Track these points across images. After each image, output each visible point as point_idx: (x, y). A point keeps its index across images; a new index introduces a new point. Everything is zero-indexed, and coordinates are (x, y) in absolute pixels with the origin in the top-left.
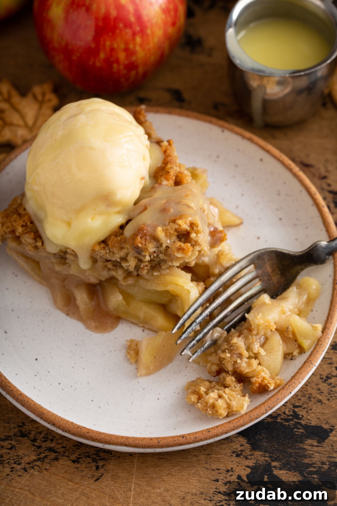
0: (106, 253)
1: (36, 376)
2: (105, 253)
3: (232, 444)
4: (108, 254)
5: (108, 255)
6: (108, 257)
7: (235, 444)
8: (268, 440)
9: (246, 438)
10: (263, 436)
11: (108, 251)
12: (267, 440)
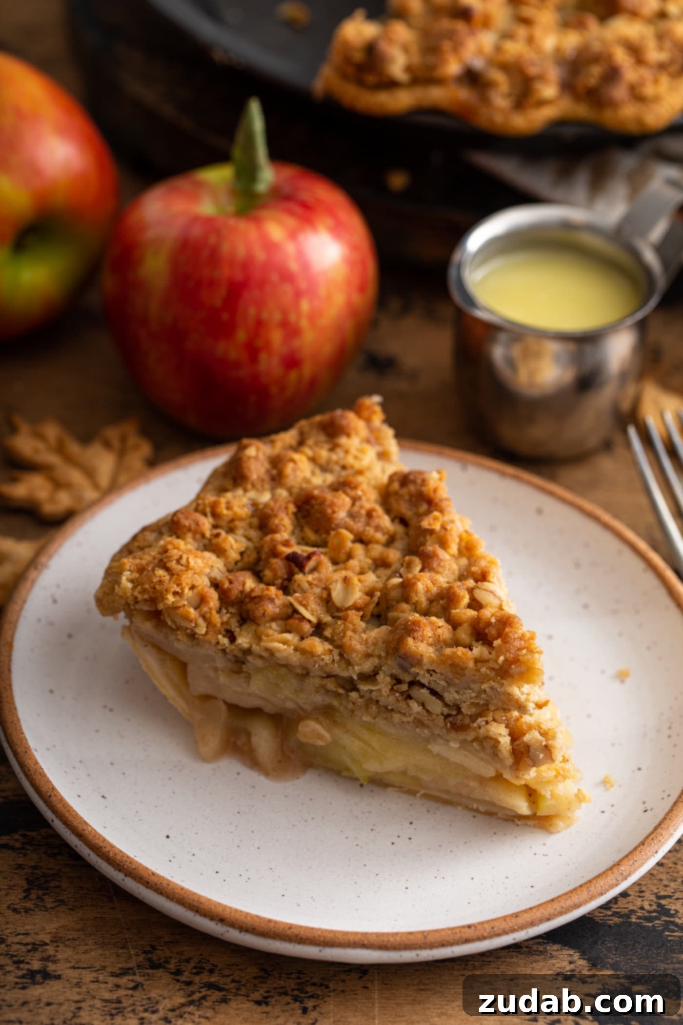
0: (333, 660)
1: (170, 861)
2: (331, 661)
3: (554, 961)
4: (337, 663)
5: (336, 665)
6: (336, 669)
7: (558, 960)
8: (618, 952)
9: (577, 951)
10: (609, 945)
11: (337, 658)
12: (616, 951)
